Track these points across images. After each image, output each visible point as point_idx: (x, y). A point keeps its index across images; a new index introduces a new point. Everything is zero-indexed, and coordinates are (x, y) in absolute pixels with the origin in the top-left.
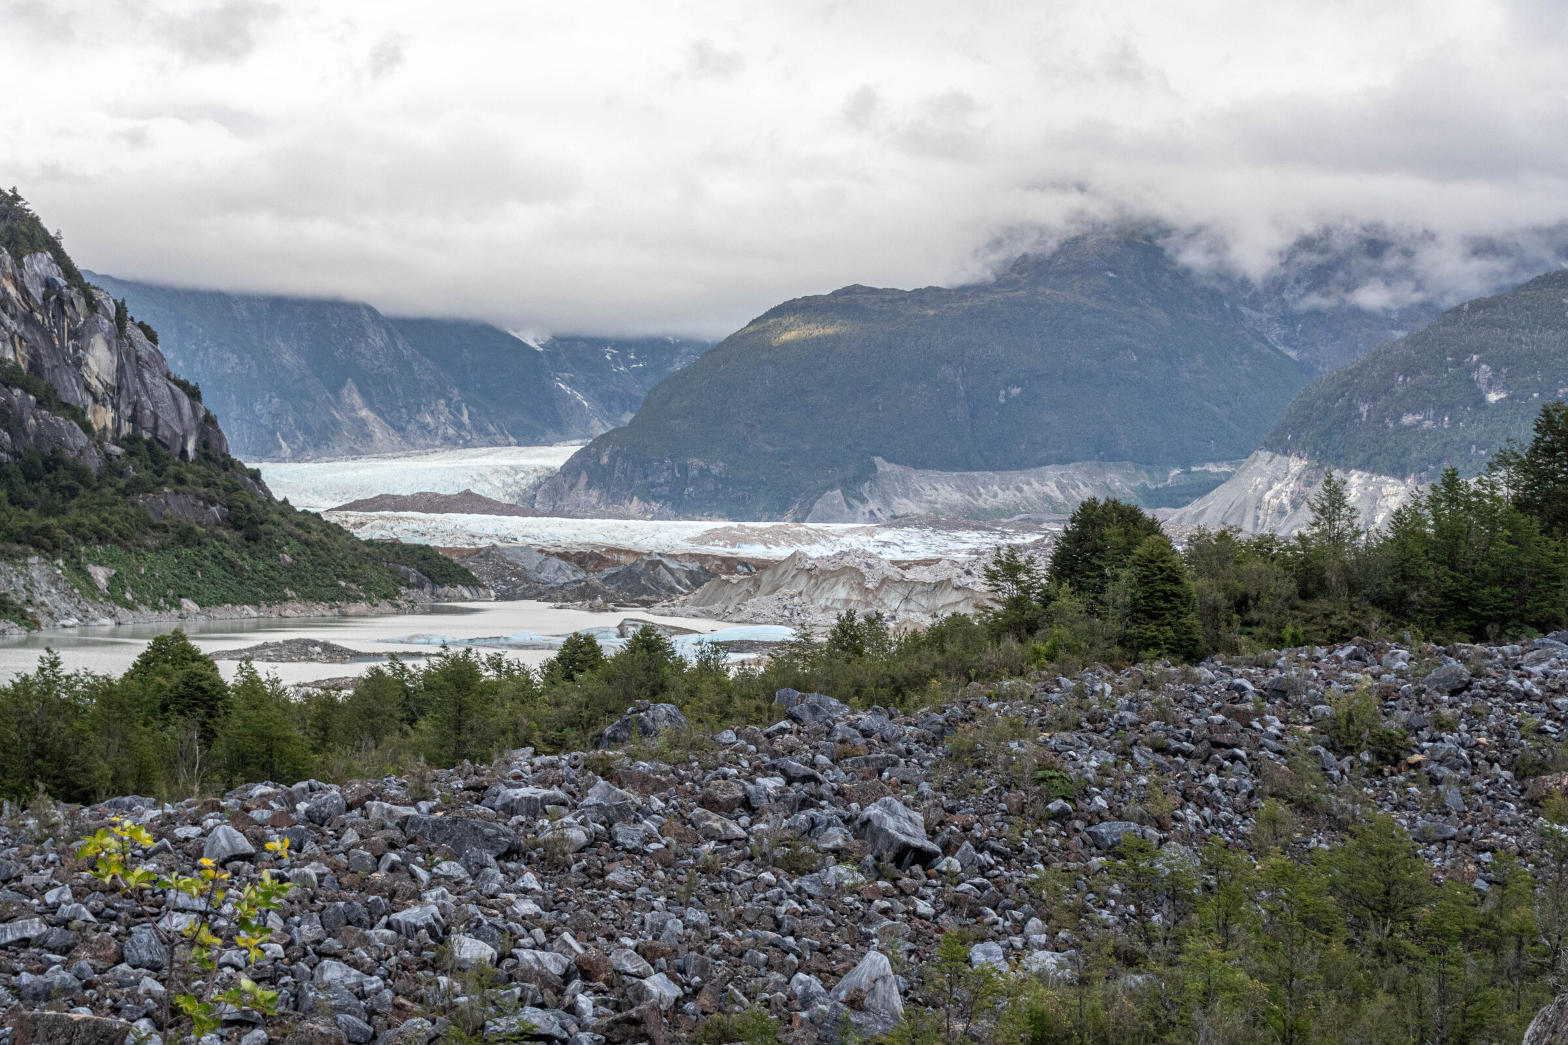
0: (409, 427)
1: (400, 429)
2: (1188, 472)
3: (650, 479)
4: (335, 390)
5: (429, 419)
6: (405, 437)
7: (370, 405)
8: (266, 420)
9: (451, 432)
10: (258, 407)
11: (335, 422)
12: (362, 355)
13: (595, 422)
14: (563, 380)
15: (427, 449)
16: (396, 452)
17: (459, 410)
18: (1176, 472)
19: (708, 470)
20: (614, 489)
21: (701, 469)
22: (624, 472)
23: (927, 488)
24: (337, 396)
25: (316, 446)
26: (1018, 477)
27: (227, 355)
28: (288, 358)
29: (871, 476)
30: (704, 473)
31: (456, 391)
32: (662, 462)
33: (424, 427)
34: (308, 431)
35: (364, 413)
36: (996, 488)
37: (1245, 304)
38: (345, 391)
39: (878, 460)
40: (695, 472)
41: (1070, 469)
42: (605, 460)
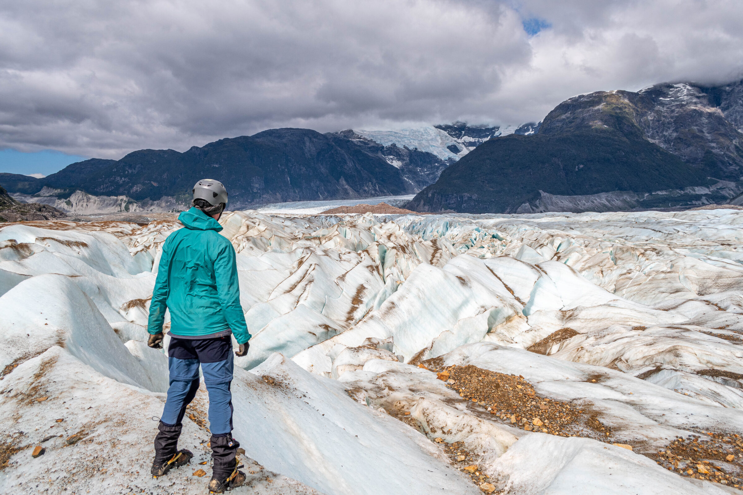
0: (360, 191)
1: (358, 192)
2: (651, 195)
3: (448, 202)
4: (338, 179)
5: (366, 188)
6: (359, 194)
7: (348, 183)
8: (315, 188)
9: (373, 192)
10: (312, 184)
11: (337, 189)
12: (346, 169)
13: (416, 189)
14: (406, 177)
15: (366, 197)
16: (356, 198)
17: (375, 185)
18: (646, 195)
19: (471, 197)
20: (434, 206)
21: (469, 197)
22: (438, 199)
23: (559, 202)
24: (338, 181)
25: (331, 196)
26: (592, 197)
27: (302, 167)
28: (323, 170)
29: (539, 197)
30: (470, 198)
31: (374, 180)
32: (453, 195)
33: (365, 191)
34: (328, 192)
35: (347, 187)
36: (584, 202)
37: (649, 137)
38: (340, 180)
39: (541, 191)
40: (466, 198)
41: (610, 194)
42: (430, 195)
